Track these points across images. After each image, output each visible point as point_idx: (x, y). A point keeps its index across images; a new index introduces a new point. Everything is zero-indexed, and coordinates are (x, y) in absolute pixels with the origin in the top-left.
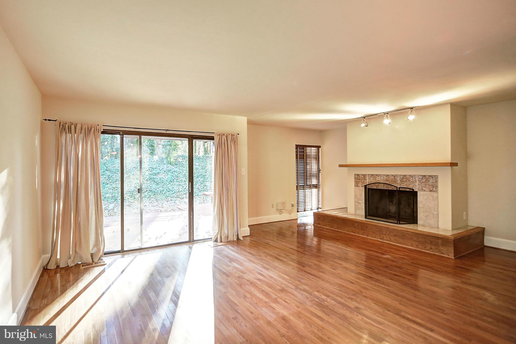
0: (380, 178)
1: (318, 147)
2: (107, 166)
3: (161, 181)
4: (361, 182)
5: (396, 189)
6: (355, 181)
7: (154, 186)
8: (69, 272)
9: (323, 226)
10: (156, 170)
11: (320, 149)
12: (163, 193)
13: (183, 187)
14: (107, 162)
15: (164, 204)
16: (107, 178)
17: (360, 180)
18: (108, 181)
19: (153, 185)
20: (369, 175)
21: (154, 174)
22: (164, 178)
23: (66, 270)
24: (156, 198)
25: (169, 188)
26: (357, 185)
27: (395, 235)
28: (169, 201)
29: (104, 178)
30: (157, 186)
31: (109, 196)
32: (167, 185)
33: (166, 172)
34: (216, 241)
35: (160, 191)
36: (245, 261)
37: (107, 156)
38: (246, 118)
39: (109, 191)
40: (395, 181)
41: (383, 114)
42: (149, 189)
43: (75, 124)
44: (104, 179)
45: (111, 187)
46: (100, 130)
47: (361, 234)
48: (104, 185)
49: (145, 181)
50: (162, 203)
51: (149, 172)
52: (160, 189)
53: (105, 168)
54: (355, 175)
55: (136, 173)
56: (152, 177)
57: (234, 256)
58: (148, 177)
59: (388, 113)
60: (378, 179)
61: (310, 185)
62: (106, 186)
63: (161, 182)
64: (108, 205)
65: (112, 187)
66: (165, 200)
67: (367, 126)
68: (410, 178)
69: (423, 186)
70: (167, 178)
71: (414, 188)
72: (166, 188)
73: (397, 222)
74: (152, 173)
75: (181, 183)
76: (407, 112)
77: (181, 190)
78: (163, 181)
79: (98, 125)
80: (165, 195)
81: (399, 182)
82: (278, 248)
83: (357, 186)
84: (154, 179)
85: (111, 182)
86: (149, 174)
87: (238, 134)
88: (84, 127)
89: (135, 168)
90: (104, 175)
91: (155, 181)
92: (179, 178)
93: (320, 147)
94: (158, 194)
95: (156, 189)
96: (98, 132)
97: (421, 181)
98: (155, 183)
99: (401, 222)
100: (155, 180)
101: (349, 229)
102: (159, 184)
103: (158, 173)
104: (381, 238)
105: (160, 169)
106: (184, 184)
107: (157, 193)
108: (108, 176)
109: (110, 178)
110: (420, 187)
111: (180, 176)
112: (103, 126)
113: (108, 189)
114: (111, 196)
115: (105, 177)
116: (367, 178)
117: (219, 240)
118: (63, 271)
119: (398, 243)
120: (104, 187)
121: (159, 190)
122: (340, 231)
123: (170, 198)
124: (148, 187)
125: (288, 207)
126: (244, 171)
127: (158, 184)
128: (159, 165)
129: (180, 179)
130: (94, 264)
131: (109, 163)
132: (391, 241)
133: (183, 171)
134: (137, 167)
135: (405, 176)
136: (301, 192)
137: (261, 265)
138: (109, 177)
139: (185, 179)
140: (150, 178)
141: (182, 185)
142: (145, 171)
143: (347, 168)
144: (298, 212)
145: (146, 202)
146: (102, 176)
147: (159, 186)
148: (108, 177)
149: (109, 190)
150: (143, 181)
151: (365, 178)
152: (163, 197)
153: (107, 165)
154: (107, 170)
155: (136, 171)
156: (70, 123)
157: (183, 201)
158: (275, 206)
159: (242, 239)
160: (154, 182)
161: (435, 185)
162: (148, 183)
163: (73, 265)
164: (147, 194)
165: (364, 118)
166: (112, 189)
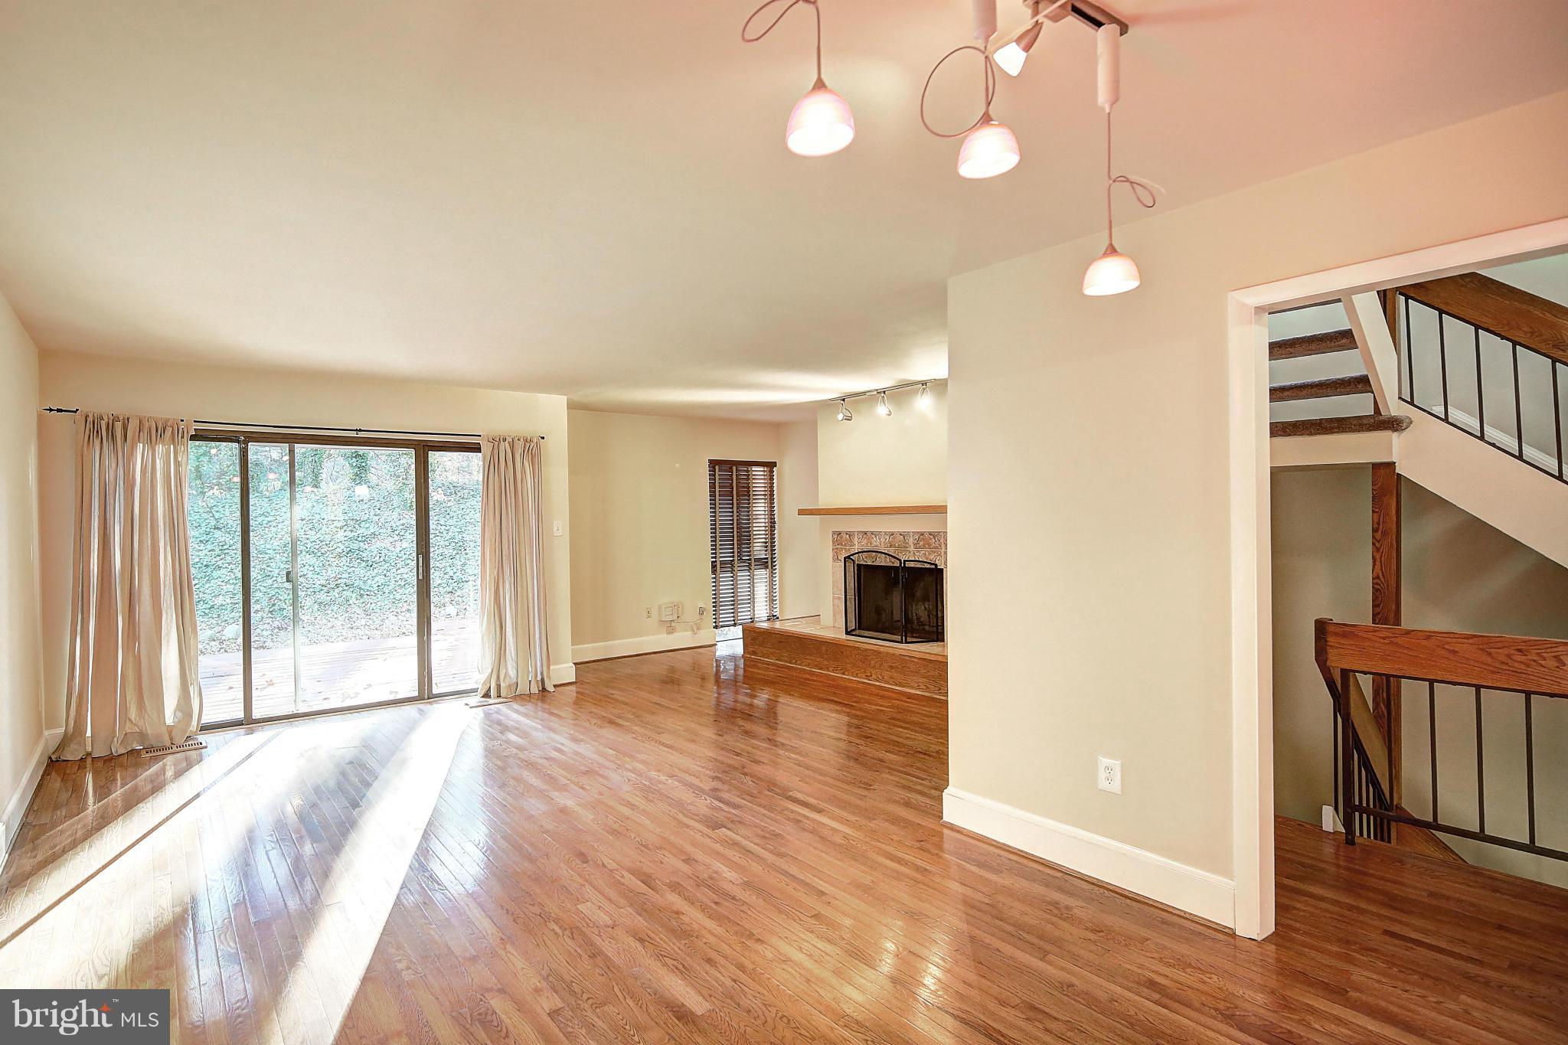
0: (878, 540)
1: (771, 465)
2: (217, 515)
3: (380, 557)
4: (844, 551)
5: (898, 565)
6: (833, 550)
7: (360, 571)
8: (113, 764)
9: (762, 656)
10: (367, 525)
11: (775, 469)
12: (387, 591)
13: (445, 574)
14: (219, 504)
15: (386, 621)
16: (217, 552)
17: (842, 545)
18: (221, 559)
19: (356, 569)
20: (858, 533)
21: (360, 539)
22: (390, 548)
23: (105, 761)
24: (364, 604)
25: (405, 576)
26: (838, 557)
27: (891, 667)
28: (403, 614)
29: (210, 551)
30: (369, 573)
31: (224, 603)
32: (399, 569)
33: (397, 533)
34: (487, 695)
35: (377, 585)
36: (536, 729)
37: (216, 487)
38: (566, 397)
39: (224, 587)
40: (904, 547)
41: (875, 393)
42: (343, 581)
43: (124, 419)
44: (208, 553)
45: (230, 576)
46: (187, 432)
47: (833, 671)
48: (209, 569)
49: (334, 559)
50: (382, 621)
51: (348, 533)
52: (376, 579)
53: (213, 522)
54: (834, 533)
55: (306, 536)
56: (355, 546)
57: (517, 722)
58: (342, 547)
59: (884, 392)
60: (875, 542)
61: (750, 560)
62: (215, 574)
63: (382, 559)
64: (220, 628)
65: (233, 577)
66: (391, 610)
67: (849, 419)
68: (931, 539)
70: (399, 549)
71: (937, 562)
72: (394, 577)
73: (902, 639)
74: (356, 534)
75: (441, 562)
76: (916, 391)
77: (440, 582)
78: (387, 558)
79: (182, 421)
80: (391, 596)
81: (912, 548)
82: (627, 704)
83: (837, 559)
84: (361, 553)
85: (229, 564)
86: (346, 539)
87: (543, 438)
88: (147, 425)
89: (302, 520)
90: (207, 541)
91: (364, 559)
92: (437, 547)
93: (774, 464)
94: (372, 593)
95: (365, 582)
96: (182, 437)
98: (364, 564)
99: (909, 639)
100: (364, 555)
101: (810, 662)
102: (375, 566)
103: (374, 534)
104: (867, 676)
105: (380, 524)
106: (448, 564)
107: (368, 593)
108: (220, 544)
109: (226, 551)
111: (438, 544)
112: (195, 421)
113: (220, 583)
114: (228, 601)
115: (210, 547)
116: (855, 538)
117: (493, 693)
118: (100, 764)
119: (896, 685)
120: (207, 578)
121: (373, 582)
122: (794, 666)
123: (405, 604)
124: (344, 576)
125: (690, 615)
126: (560, 526)
127: (371, 566)
128: (379, 512)
129: (437, 552)
130: (174, 748)
131: (224, 506)
132: (883, 680)
133: (447, 528)
134: (310, 518)
135: (922, 534)
136: (725, 577)
137: (567, 735)
138: (225, 547)
139: (451, 551)
140: (348, 549)
141: (443, 569)
142: (335, 530)
143: (819, 516)
144: (716, 627)
145: (336, 616)
146: (202, 545)
147: (376, 571)
148: (221, 548)
149: (223, 584)
150: (328, 559)
151: (851, 538)
152: (386, 602)
153: (217, 512)
154: (216, 528)
155: (307, 529)
156: (111, 418)
157: (443, 612)
158: (654, 613)
159: (551, 689)
160: (359, 561)
162: (341, 565)
163: (122, 751)
164: (337, 596)
165: (844, 400)
166: (231, 582)
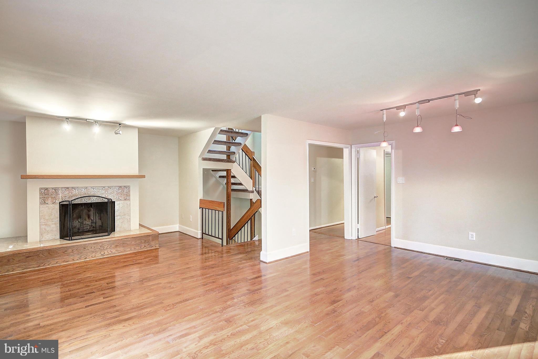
0: (77, 191)
4: (50, 198)
6: (40, 198)
17: (48, 195)
20: (62, 188)
26: (43, 201)
54: (41, 189)
60: (74, 193)
69: (119, 195)
71: (112, 199)
83: (45, 203)
97: (118, 192)
110: (117, 197)
116: (60, 192)
151: (57, 192)
161: (129, 194)
